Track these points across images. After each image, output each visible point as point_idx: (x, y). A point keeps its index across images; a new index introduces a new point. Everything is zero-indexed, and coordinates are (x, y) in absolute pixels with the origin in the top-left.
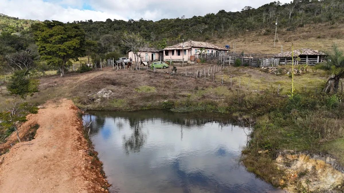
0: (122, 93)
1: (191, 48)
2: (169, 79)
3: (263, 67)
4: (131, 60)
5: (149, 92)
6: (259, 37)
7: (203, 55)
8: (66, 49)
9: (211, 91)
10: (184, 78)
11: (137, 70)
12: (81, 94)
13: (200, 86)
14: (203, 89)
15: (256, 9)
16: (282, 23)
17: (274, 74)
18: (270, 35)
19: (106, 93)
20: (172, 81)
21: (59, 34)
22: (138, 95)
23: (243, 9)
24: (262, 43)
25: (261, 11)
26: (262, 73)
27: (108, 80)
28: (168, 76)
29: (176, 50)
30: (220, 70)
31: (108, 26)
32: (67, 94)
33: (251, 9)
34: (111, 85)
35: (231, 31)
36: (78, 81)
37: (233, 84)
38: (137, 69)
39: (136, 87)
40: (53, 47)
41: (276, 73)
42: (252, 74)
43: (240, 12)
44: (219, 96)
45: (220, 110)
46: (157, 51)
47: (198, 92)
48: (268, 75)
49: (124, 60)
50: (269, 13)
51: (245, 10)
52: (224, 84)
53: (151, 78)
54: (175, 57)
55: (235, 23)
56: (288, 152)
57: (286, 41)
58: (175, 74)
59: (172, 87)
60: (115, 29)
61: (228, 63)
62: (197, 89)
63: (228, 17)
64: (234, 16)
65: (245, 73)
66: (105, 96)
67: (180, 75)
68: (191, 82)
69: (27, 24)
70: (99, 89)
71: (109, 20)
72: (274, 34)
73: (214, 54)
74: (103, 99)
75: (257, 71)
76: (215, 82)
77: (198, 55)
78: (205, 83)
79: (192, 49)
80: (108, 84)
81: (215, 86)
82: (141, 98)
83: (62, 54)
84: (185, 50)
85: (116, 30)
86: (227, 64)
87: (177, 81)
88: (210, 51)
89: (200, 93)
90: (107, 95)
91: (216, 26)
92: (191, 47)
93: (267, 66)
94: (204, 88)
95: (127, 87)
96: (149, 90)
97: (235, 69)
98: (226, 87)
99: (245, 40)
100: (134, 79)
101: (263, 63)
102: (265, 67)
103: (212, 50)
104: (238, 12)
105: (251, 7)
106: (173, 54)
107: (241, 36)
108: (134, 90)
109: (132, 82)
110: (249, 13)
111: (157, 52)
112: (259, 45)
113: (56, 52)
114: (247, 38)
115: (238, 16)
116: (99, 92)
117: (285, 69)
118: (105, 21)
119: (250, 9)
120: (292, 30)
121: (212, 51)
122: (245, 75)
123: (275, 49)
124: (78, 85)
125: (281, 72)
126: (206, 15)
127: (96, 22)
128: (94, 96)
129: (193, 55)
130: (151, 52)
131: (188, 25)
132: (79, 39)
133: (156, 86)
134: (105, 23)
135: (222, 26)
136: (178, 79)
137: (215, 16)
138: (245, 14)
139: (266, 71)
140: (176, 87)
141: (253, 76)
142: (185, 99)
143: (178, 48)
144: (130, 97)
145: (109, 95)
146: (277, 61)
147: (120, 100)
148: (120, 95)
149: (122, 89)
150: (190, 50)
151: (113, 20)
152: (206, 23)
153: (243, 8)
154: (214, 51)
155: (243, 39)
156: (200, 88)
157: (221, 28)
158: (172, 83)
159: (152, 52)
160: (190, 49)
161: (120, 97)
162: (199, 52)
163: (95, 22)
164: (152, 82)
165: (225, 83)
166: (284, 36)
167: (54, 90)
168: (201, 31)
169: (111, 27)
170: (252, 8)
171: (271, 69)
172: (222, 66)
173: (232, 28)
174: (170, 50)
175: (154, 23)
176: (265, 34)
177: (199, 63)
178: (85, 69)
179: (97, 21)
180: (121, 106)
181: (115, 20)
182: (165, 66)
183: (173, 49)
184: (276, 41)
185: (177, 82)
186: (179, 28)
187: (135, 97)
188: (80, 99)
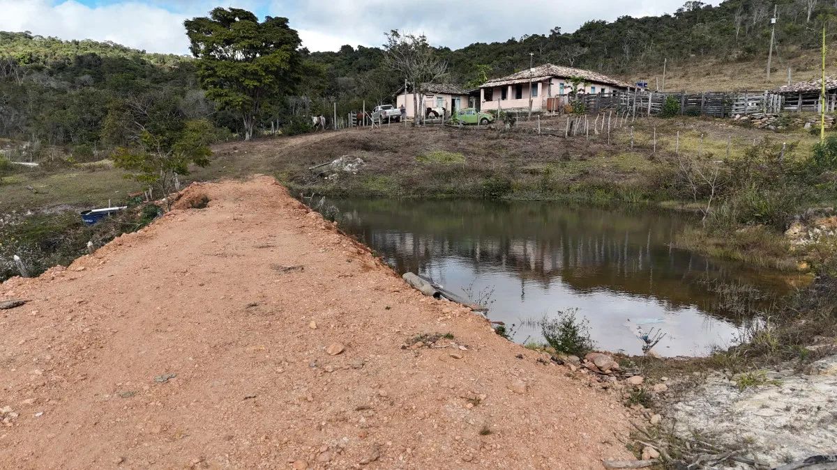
0: (385, 165)
1: (550, 80)
2: (498, 140)
3: (738, 116)
4: (403, 111)
5: (448, 163)
6: (725, 66)
7: (580, 96)
8: (260, 73)
9: (602, 162)
10: (534, 137)
11: (420, 126)
12: (294, 167)
13: (576, 153)
14: (582, 159)
15: (716, 8)
16: (788, 33)
17: (769, 129)
18: (755, 61)
19: (351, 162)
20: (505, 143)
21: (245, 37)
22: (422, 169)
23: (680, 10)
24: (732, 76)
25: (728, 10)
26: (737, 128)
27: (353, 141)
28: (495, 134)
29: (513, 85)
30: (623, 126)
31: (344, 62)
32: (262, 167)
33: (702, 7)
34: (359, 150)
35: (647, 60)
36: (286, 146)
37: (659, 148)
38: (418, 123)
39: (419, 154)
40: (232, 68)
41: (772, 128)
42: (708, 131)
43: (673, 16)
44: (623, 172)
45: (627, 195)
46: (464, 92)
47: (570, 164)
48: (751, 131)
49: (387, 111)
50: (750, 14)
51: (685, 10)
52: (636, 149)
53: (453, 137)
54: (510, 103)
55: (658, 41)
56: (818, 213)
57: (798, 70)
58: (510, 131)
59: (503, 154)
60: (359, 69)
61: (645, 110)
62: (566, 157)
63: (642, 28)
64: (656, 26)
65: (691, 130)
66: (347, 169)
67: (524, 131)
68: (549, 144)
69: (165, 63)
70: (332, 156)
71: (346, 49)
72: (765, 56)
73: (606, 96)
74: (344, 176)
75: (723, 125)
76: (614, 144)
77: (566, 97)
78: (587, 146)
79: (553, 81)
80: (355, 148)
81: (612, 153)
82: (430, 175)
83: (251, 83)
84: (535, 85)
85: (362, 72)
86: (641, 112)
87: (516, 142)
88: (598, 89)
89: (574, 166)
90: (352, 168)
91: (609, 48)
92: (549, 77)
93: (749, 114)
94: (585, 157)
95: (397, 154)
96: (450, 159)
97: (664, 121)
98: (641, 156)
99: (686, 74)
100: (413, 140)
101: (737, 105)
102: (743, 115)
103: (604, 87)
104: (667, 16)
105: (702, 4)
106: (504, 97)
107: (675, 68)
108: (414, 160)
109: (408, 145)
110: (696, 19)
111: (464, 95)
112: (725, 81)
113: (237, 79)
114: (691, 70)
115: (667, 25)
116: (335, 161)
117: (800, 118)
118: (336, 50)
119: (699, 7)
120: (813, 46)
121: (603, 90)
122: (689, 133)
123: (770, 85)
124: (286, 152)
125: (787, 125)
126: (583, 25)
127: (317, 55)
128: (324, 170)
129: (553, 95)
130: (449, 94)
131: (539, 50)
132: (287, 50)
133: (466, 153)
134: (337, 55)
135: (626, 49)
136: (518, 139)
137: (607, 26)
138: (687, 20)
139: (748, 124)
140: (514, 155)
141: (711, 134)
142: (537, 179)
143: (517, 82)
144: (406, 173)
145: (357, 167)
146: (775, 101)
147: (381, 178)
148: (383, 169)
149: (387, 156)
150: (547, 83)
151: (355, 48)
152: (585, 43)
153: (681, 6)
154: (607, 90)
155: (681, 74)
156: (574, 157)
157: (622, 52)
158: (503, 147)
159: (452, 94)
160: (546, 80)
161: (382, 172)
162: (569, 87)
163: (314, 54)
164: (456, 144)
165: (638, 147)
166: (793, 61)
167: (233, 160)
168: (572, 60)
169: (350, 64)
170: (704, 5)
171: (761, 118)
172: (631, 116)
173: (650, 51)
174: (496, 87)
175: (452, 53)
176: (740, 60)
177: (571, 114)
178: (298, 128)
179: (318, 52)
180: (386, 190)
181: (360, 47)
182: (485, 119)
183: (504, 83)
184: (771, 72)
185: (516, 145)
186: (517, 56)
187: (416, 172)
188: (291, 175)
